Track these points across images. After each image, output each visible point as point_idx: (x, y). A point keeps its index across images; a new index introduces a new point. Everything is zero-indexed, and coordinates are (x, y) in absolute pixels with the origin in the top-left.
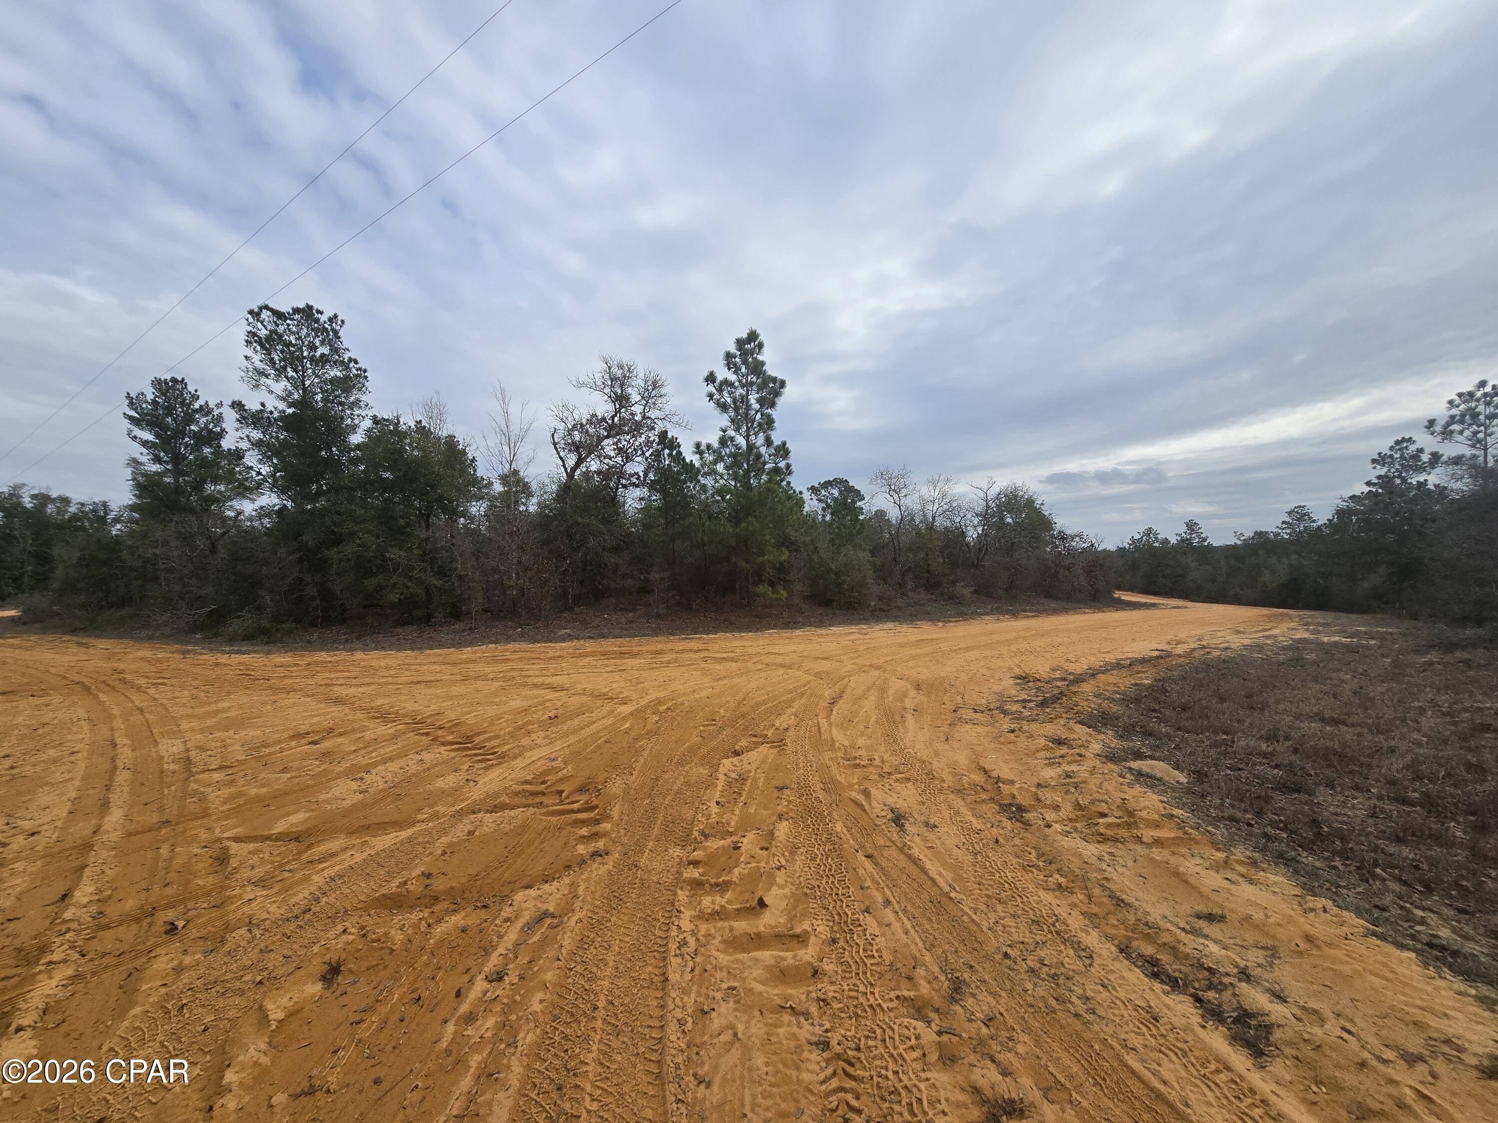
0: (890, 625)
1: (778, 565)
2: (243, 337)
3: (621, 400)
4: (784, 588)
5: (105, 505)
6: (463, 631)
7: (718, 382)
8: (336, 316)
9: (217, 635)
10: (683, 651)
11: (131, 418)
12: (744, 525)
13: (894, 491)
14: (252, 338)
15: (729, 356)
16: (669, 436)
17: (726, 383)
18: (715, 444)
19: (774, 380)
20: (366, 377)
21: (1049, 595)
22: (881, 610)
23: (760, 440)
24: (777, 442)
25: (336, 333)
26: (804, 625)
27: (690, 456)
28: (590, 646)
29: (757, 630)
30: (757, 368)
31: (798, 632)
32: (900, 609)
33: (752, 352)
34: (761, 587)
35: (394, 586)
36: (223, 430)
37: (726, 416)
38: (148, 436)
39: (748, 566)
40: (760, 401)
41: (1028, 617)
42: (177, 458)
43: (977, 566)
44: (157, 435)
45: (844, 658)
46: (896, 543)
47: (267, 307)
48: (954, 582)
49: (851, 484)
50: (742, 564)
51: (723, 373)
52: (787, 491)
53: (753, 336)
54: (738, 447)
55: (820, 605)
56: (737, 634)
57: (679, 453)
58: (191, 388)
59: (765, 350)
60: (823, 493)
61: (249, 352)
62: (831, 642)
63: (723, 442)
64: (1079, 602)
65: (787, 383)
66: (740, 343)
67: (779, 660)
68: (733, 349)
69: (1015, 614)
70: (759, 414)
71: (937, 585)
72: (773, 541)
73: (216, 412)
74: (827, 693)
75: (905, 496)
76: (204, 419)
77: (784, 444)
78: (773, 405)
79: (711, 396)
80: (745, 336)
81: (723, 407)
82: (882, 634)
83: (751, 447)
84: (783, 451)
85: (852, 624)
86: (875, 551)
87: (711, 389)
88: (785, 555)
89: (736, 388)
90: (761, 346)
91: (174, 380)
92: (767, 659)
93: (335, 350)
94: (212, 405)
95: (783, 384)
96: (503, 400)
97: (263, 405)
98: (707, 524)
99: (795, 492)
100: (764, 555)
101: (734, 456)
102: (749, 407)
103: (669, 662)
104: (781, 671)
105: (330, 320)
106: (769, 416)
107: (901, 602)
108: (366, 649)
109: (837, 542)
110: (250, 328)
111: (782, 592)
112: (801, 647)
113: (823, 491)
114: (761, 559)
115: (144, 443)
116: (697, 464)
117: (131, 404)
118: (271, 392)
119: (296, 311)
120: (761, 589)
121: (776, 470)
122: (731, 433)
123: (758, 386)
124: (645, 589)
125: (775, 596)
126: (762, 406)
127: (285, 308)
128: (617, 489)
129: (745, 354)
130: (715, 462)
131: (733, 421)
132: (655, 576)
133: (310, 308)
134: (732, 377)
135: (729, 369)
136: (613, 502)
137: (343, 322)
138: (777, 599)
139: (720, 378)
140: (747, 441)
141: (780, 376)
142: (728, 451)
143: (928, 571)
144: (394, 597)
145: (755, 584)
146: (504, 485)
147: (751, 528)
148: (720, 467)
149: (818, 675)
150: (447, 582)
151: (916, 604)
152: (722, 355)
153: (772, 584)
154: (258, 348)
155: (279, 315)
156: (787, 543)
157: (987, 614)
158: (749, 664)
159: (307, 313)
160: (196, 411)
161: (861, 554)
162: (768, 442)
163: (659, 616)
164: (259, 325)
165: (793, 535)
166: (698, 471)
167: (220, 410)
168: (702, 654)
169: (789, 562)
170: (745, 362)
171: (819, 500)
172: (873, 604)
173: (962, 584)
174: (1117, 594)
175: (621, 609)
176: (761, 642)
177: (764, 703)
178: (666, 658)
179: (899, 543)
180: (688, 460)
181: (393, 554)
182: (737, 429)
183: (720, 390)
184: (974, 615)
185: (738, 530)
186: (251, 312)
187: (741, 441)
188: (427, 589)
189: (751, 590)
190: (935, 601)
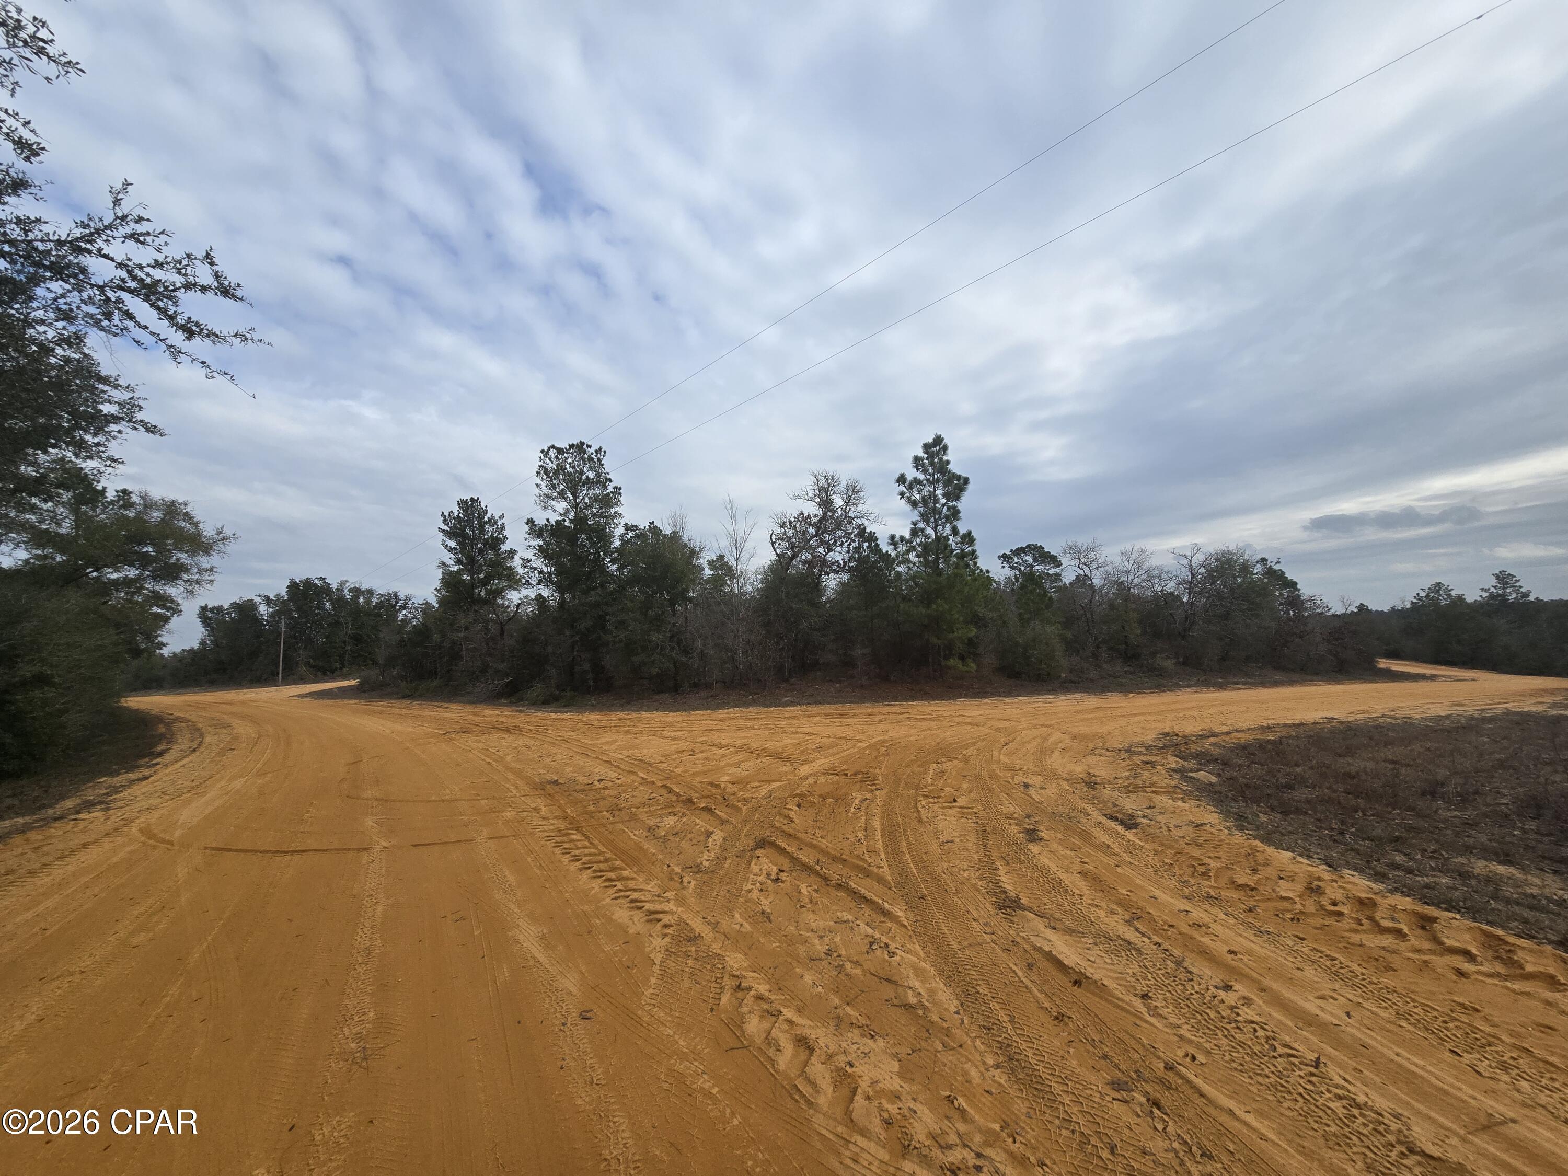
0: (1077, 696)
1: (966, 641)
2: (536, 469)
3: (826, 504)
4: (974, 661)
5: (396, 594)
6: (708, 698)
7: (907, 483)
8: (601, 449)
9: (521, 700)
10: (889, 714)
11: (443, 531)
12: (934, 606)
13: (1085, 564)
14: (543, 471)
15: (917, 459)
16: (868, 530)
17: (916, 481)
18: (907, 535)
19: (958, 478)
20: (620, 494)
21: (1279, 667)
22: (1072, 682)
23: (948, 530)
24: (962, 530)
25: (599, 460)
26: (993, 695)
27: (885, 547)
28: (813, 709)
29: (950, 699)
30: (942, 468)
31: (987, 701)
32: (1092, 681)
33: (938, 453)
34: (952, 660)
35: (653, 662)
36: (505, 537)
37: (916, 512)
38: (452, 544)
39: (939, 642)
40: (947, 495)
41: (1240, 689)
42: (472, 561)
43: (1184, 637)
44: (458, 543)
45: (1023, 719)
46: (1089, 615)
47: (553, 447)
48: (1154, 654)
49: (1046, 550)
50: (934, 640)
51: (912, 473)
52: (974, 572)
53: (938, 440)
54: (927, 536)
55: (1009, 677)
56: (932, 702)
57: (877, 545)
58: (483, 505)
59: (949, 451)
60: (1016, 560)
61: (538, 481)
62: (1016, 708)
63: (915, 532)
64: (1317, 674)
65: (971, 480)
66: (927, 447)
67: (968, 720)
68: (921, 453)
69: (1221, 687)
70: (945, 508)
71: (1136, 656)
72: (961, 619)
73: (499, 523)
74: (1002, 740)
75: (1097, 568)
76: (491, 529)
77: (970, 533)
78: (957, 498)
79: (902, 495)
80: (931, 441)
81: (914, 504)
82: (1065, 703)
83: (938, 538)
84: (968, 538)
85: (1038, 694)
86: (1068, 623)
87: (902, 488)
88: (973, 632)
89: (924, 485)
90: (945, 448)
91: (472, 499)
92: (960, 719)
93: (598, 475)
94: (497, 518)
95: (966, 481)
96: (732, 511)
97: (548, 520)
98: (901, 605)
99: (981, 571)
100: (953, 632)
101: (925, 546)
102: (936, 501)
103: (881, 721)
104: (969, 727)
105: (597, 452)
106: (954, 507)
107: (1094, 674)
108: (649, 710)
109: (1027, 616)
110: (541, 463)
111: (972, 665)
112: (987, 712)
113: (1015, 559)
114: (951, 636)
115: (451, 550)
116: (893, 554)
117: (445, 521)
118: (554, 511)
119: (572, 446)
120: (952, 662)
121: (962, 555)
122: (921, 525)
123: (944, 483)
124: (848, 663)
125: (966, 668)
126: (948, 500)
127: (564, 445)
128: (820, 575)
129: (931, 456)
130: (908, 552)
131: (922, 515)
132: (858, 652)
133: (582, 443)
134: (921, 477)
135: (917, 470)
136: (817, 587)
137: (605, 452)
138: (967, 672)
139: (909, 478)
140: (936, 533)
141: (964, 475)
142: (918, 540)
143: (1126, 643)
144: (655, 671)
145: (947, 658)
146: (711, 569)
147: (941, 609)
148: (912, 556)
149: (998, 730)
150: (690, 658)
151: (1110, 676)
152: (911, 459)
153: (962, 658)
154: (545, 477)
155: (560, 451)
156: (976, 620)
157: (1189, 686)
158: (944, 723)
159: (580, 448)
160: (486, 523)
161: (1049, 629)
162: (955, 531)
163: (862, 686)
164: (548, 461)
165: (981, 611)
166: (894, 560)
167: (502, 521)
168: (906, 716)
169: (977, 637)
170: (932, 464)
171: (1012, 568)
172: (1063, 675)
173: (1163, 655)
174: (1383, 664)
175: (828, 681)
176: (953, 708)
177: (955, 743)
178: (878, 718)
179: (1092, 615)
180: (884, 551)
181: (655, 637)
182: (927, 522)
183: (910, 487)
184: (1176, 687)
185: (929, 611)
186: (542, 451)
187: (930, 531)
188: (675, 664)
189: (943, 663)
190: (1132, 673)
